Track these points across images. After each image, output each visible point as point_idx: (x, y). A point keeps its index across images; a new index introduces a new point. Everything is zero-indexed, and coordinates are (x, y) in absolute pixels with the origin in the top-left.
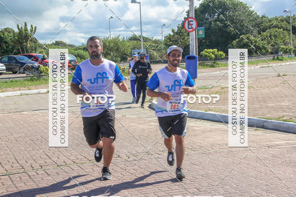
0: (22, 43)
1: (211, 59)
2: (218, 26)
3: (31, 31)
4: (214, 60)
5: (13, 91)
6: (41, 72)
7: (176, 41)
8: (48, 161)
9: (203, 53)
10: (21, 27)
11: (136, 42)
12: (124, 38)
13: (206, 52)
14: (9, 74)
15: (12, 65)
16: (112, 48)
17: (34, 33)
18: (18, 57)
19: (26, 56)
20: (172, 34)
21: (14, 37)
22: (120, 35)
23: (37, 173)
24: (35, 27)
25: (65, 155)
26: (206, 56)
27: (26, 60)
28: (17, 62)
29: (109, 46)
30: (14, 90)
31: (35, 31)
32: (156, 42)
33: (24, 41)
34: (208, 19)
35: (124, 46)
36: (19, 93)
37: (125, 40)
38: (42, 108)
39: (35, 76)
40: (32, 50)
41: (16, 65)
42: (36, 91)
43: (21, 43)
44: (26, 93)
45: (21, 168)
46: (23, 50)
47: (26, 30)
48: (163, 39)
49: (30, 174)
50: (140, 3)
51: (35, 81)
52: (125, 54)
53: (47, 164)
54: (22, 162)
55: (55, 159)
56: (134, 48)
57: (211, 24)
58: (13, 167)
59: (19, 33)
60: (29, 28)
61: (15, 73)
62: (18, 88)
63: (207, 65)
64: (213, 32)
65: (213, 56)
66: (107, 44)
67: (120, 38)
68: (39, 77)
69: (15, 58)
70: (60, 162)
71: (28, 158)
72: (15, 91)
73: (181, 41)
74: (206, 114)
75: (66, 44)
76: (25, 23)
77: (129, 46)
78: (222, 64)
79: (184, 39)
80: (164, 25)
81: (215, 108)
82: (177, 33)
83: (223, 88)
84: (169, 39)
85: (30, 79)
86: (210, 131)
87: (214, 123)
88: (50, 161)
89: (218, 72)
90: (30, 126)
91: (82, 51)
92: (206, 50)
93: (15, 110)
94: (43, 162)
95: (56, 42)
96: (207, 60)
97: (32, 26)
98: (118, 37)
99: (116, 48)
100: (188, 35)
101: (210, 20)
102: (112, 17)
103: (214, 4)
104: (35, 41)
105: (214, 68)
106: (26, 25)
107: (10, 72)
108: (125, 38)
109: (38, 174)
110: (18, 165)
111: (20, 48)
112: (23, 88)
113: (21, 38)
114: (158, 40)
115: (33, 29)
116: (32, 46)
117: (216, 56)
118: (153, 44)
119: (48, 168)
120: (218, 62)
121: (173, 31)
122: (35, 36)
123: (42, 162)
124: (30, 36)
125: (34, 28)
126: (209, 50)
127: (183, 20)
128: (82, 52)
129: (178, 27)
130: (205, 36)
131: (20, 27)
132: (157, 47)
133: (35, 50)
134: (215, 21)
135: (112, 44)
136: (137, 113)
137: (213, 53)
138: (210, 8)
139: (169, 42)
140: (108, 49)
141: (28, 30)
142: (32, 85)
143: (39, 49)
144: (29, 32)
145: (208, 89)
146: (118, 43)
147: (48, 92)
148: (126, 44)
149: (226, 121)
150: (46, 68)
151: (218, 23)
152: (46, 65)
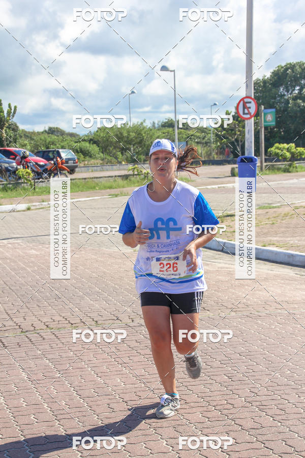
1: (285, 159)
2: (299, 107)
3: (9, 113)
4: (290, 160)
6: (20, 178)
7: (232, 130)
9: (273, 149)
13: (277, 148)
16: (132, 140)
17: (13, 116)
24: (15, 107)
25: (36, 313)
26: (277, 154)
29: (128, 138)
31: (14, 113)
32: (202, 130)
34: (284, 95)
35: (151, 137)
38: (15, 236)
39: (10, 184)
40: (10, 142)
42: (9, 207)
47: (1, 111)
50: (174, 71)
51: (9, 191)
53: (5, 329)
55: (19, 320)
57: (289, 103)
60: (5, 108)
63: (279, 169)
64: (291, 117)
65: (288, 155)
66: (125, 134)
68: (17, 185)
70: (26, 325)
73: (239, 131)
74: (264, 250)
78: (302, 168)
80: (215, 104)
81: (278, 241)
82: (233, 117)
83: (297, 208)
85: (3, 188)
86: (266, 279)
87: (274, 266)
88: (11, 323)
89: (295, 181)
91: (88, 144)
92: (277, 145)
95: (51, 129)
96: (278, 161)
97: (10, 105)
98: (142, 123)
99: (138, 140)
101: (286, 97)
102: (133, 92)
103: (293, 72)
104: (14, 128)
105: (288, 174)
115: (11, 109)
116: (10, 137)
117: (293, 154)
118: (198, 134)
119: (7, 335)
120: (296, 163)
121: (228, 114)
124: (7, 122)
125: (13, 109)
126: (282, 146)
128: (86, 145)
130: (277, 122)
132: (203, 139)
133: (15, 142)
134: (295, 99)
135: (133, 135)
137: (288, 150)
138: (288, 78)
139: (221, 132)
140: (126, 142)
141: (3, 112)
142: (5, 198)
143: (20, 141)
144: (5, 115)
145: (274, 208)
146: (143, 132)
147: (29, 209)
148: (154, 134)
149: (294, 263)
150: (27, 172)
151: (299, 101)
152: (28, 167)
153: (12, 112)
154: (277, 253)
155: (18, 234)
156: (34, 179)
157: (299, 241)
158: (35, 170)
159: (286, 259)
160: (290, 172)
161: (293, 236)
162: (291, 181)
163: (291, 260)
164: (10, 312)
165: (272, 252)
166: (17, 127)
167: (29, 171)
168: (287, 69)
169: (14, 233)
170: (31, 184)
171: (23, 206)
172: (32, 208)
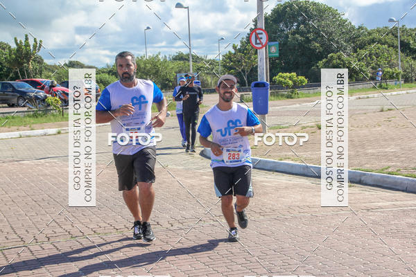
0: (22, 64)
1: (288, 87)
2: (297, 41)
3: (35, 47)
4: (292, 88)
5: (9, 131)
6: (49, 105)
7: (239, 61)
8: (58, 230)
9: (277, 78)
10: (20, 41)
11: (182, 62)
12: (165, 57)
13: (281, 76)
14: (3, 107)
15: (7, 95)
16: (149, 71)
17: (39, 50)
18: (16, 83)
19: (27, 82)
20: (233, 51)
21: (10, 55)
22: (159, 53)
23: (41, 247)
24: (41, 41)
26: (281, 82)
27: (27, 87)
28: (14, 90)
29: (145, 69)
30: (9, 129)
31: (40, 47)
32: (212, 62)
33: (25, 60)
34: (284, 30)
35: (166, 68)
36: (17, 134)
37: (168, 59)
38: (50, 156)
39: (40, 110)
40: (36, 74)
41: (13, 95)
42: (41, 132)
43: (20, 64)
44: (27, 134)
45: (20, 240)
46: (23, 74)
47: (27, 45)
48: (221, 59)
49: (32, 248)
50: (188, 8)
51: (39, 117)
52: (167, 80)
53: (55, 235)
54: (22, 232)
55: (68, 227)
56: (180, 72)
57: (288, 37)
58: (7, 239)
59: (18, 50)
60: (31, 42)
61: (12, 106)
62: (16, 128)
63: (282, 96)
64: (290, 50)
65: (291, 83)
66: (142, 66)
67: (160, 57)
68: (46, 111)
69: (11, 86)
70: (75, 232)
71: (29, 227)
72: (12, 131)
73: (245, 62)
74: (281, 163)
75: (83, 65)
76: (26, 36)
77: (172, 68)
78: (302, 94)
79: (249, 58)
80: (222, 39)
81: (292, 156)
82: (240, 51)
83: (304, 127)
84: (230, 58)
85: (33, 115)
86: (286, 188)
87: (292, 177)
88: (61, 230)
89: (298, 105)
90: (33, 181)
91: (107, 76)
92: (280, 74)
93: (11, 159)
94: (51, 232)
95: (70, 62)
96: (282, 88)
97: (35, 40)
98: (157, 56)
99: (154, 71)
100: (256, 53)
101: (286, 32)
102: (148, 28)
103: (291, 10)
104: (40, 61)
105: (291, 100)
106: (27, 39)
107: (4, 105)
108: (168, 56)
109: (44, 249)
110: (15, 236)
111: (18, 70)
112: (23, 128)
113: (19, 57)
114: (214, 60)
116: (36, 69)
117: (294, 82)
119: (58, 240)
120: (297, 91)
121: (234, 47)
122: (39, 54)
123: (49, 232)
124: (33, 54)
125: (38, 43)
126: (285, 74)
127: (249, 31)
129: (242, 42)
130: (280, 54)
131: (18, 42)
132: (212, 70)
133: (41, 74)
134: (294, 33)
135: (149, 66)
136: (184, 162)
137: (290, 78)
138: (286, 15)
139: (229, 63)
140: (143, 72)
141: (29, 46)
142: (36, 123)
143: (45, 72)
144: (31, 48)
145: (283, 128)
146: (158, 64)
147: (59, 133)
148: (168, 66)
149: (309, 174)
150: (56, 100)
151: (297, 36)
152: (56, 95)
153: (38, 46)
154: (293, 166)
155: (53, 154)
156: (62, 106)
157: (311, 155)
158: (63, 98)
159: (302, 171)
160: (292, 98)
161: (305, 151)
162: (294, 106)
163: (306, 172)
164: (58, 221)
165: (288, 164)
166: (42, 60)
167: (57, 98)
168: (286, 7)
169: (49, 154)
170: (59, 111)
171: (53, 131)
172: (62, 132)
